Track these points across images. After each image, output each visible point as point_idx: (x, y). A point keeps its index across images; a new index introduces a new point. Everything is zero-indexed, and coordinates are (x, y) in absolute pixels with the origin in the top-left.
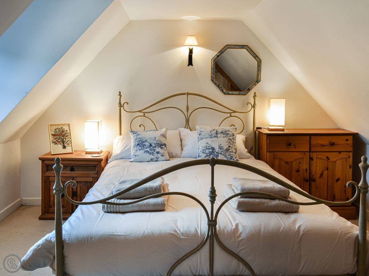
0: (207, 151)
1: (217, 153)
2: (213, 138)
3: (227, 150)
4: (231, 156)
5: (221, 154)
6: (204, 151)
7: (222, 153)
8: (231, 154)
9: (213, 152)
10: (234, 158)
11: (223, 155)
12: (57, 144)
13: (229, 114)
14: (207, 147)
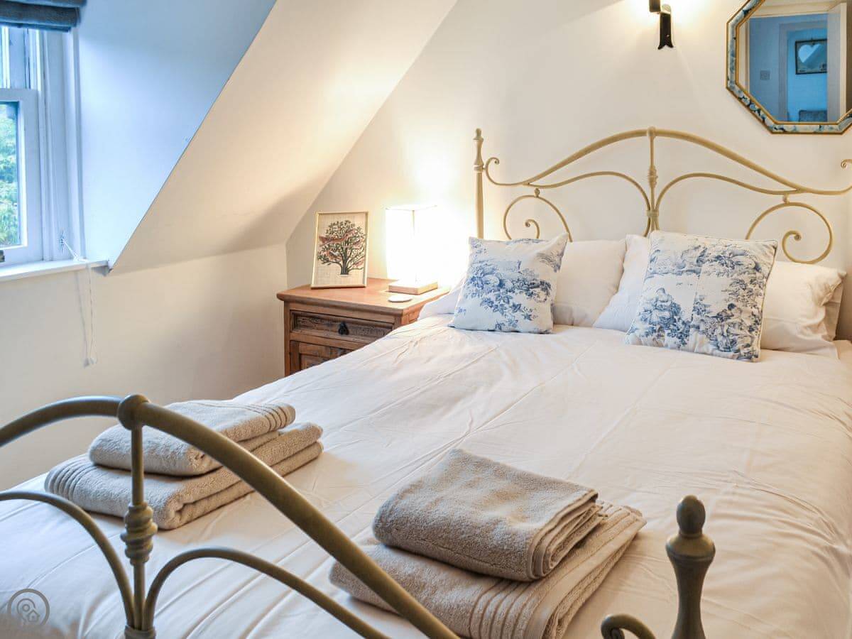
0: (656, 316)
1: (683, 323)
2: (685, 274)
3: (720, 317)
4: (731, 337)
5: (698, 328)
6: (648, 316)
7: (702, 328)
8: (732, 330)
9: (672, 320)
10: (739, 346)
11: (704, 333)
12: (328, 261)
13: (781, 197)
14: (659, 303)
